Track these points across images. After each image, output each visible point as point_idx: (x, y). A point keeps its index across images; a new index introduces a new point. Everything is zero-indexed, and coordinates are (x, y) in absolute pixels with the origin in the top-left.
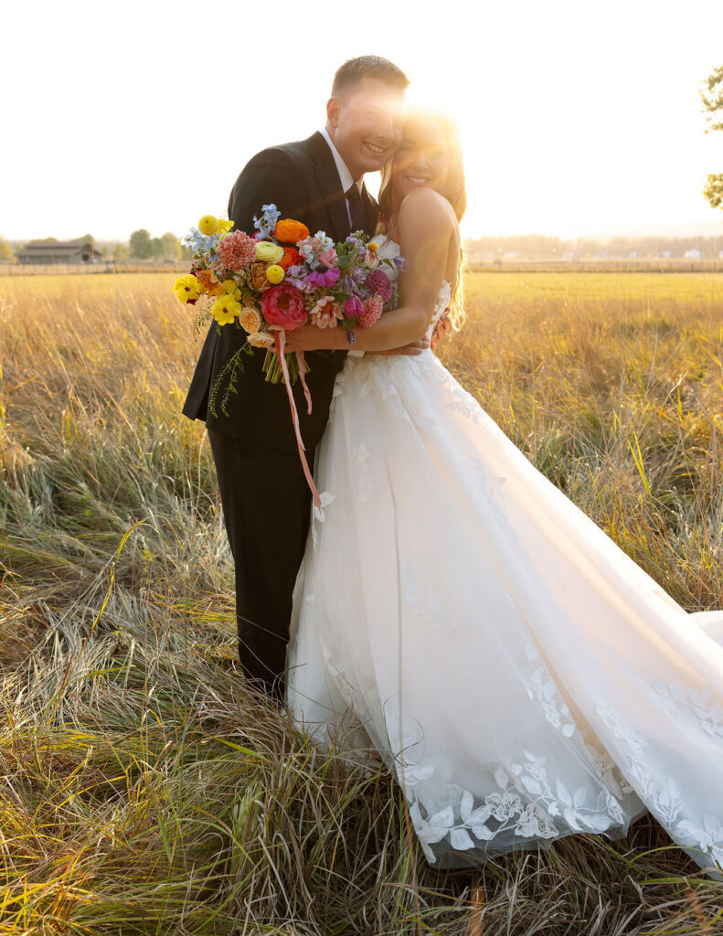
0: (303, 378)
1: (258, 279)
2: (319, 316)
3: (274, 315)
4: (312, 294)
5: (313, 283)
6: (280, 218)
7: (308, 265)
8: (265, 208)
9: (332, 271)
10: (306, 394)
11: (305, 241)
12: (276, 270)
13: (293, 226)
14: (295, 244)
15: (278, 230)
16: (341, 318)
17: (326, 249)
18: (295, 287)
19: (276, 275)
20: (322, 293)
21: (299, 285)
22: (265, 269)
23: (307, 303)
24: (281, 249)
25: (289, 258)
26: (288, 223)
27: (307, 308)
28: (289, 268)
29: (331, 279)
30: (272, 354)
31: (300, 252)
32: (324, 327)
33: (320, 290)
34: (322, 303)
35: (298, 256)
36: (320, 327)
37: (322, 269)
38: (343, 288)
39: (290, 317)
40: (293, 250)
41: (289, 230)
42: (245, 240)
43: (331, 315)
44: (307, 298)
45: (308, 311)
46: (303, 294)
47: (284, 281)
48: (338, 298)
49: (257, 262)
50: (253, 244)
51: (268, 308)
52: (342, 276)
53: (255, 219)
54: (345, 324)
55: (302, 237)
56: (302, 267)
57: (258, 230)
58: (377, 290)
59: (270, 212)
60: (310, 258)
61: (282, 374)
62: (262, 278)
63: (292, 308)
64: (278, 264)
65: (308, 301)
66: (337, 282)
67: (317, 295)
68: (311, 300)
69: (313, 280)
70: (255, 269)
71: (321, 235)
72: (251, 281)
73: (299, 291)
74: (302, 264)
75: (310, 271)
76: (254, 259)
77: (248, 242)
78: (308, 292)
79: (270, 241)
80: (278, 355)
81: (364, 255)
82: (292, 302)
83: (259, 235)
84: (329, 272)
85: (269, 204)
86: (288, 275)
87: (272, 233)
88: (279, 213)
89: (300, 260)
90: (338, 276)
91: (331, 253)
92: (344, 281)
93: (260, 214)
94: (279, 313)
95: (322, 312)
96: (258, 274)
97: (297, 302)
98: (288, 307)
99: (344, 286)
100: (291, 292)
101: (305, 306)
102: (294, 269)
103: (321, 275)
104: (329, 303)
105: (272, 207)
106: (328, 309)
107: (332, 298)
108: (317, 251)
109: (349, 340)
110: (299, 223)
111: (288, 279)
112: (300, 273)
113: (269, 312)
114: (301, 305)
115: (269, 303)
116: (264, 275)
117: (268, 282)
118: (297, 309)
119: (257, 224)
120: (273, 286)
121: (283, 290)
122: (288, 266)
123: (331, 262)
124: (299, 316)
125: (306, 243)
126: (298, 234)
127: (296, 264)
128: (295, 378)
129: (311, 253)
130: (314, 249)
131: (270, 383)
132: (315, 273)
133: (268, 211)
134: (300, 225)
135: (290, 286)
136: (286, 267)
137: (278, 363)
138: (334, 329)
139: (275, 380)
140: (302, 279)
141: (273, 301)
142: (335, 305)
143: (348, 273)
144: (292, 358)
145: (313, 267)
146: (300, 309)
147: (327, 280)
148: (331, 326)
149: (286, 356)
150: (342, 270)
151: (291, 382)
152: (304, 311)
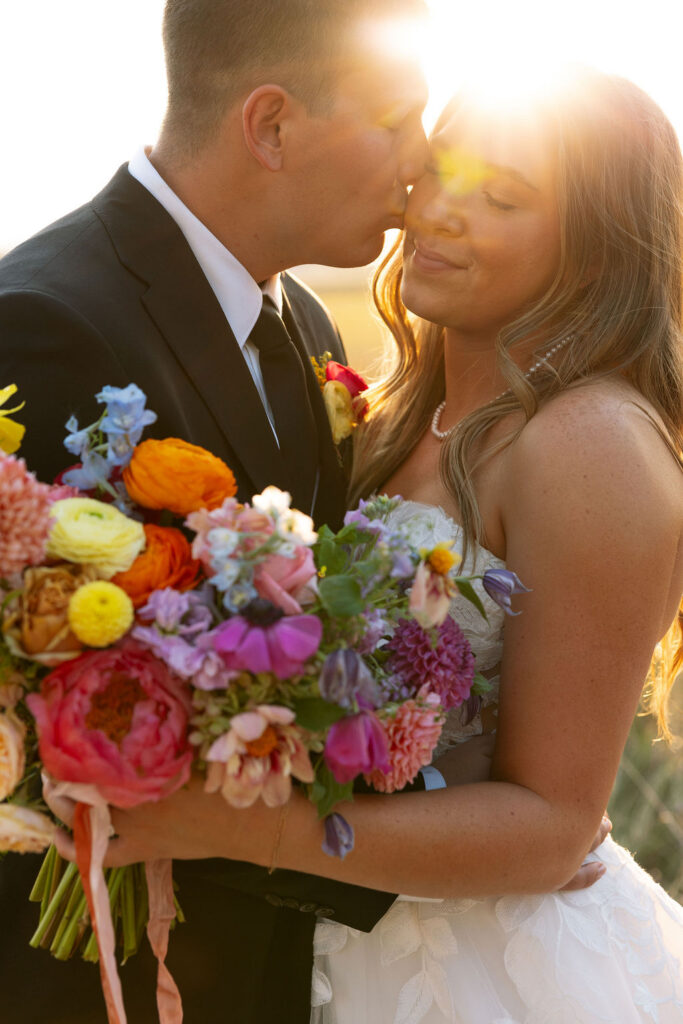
0: (160, 948)
1: (38, 621)
2: (233, 767)
3: (69, 751)
4: (219, 693)
5: (227, 657)
6: (151, 433)
7: (217, 596)
8: (108, 394)
9: (297, 624)
10: (161, 999)
11: (218, 513)
12: (103, 601)
13: (185, 461)
14: (184, 519)
15: (136, 469)
16: (307, 776)
17: (286, 551)
18: (163, 664)
19: (101, 618)
20: (253, 690)
21: (179, 658)
22: (71, 590)
23: (197, 721)
24: (136, 529)
25: (159, 560)
26: (174, 452)
27: (195, 739)
28: (152, 597)
29: (290, 650)
30: (64, 864)
31: (197, 549)
32: (247, 803)
33: (247, 679)
34: (248, 725)
35: (187, 558)
36: (233, 802)
37: (262, 614)
38: (328, 683)
39: (129, 767)
40: (171, 537)
41: (172, 474)
42: (18, 485)
43: (275, 766)
44: (197, 703)
45: (197, 751)
46: (189, 687)
47: (128, 635)
48: (308, 711)
49: (53, 562)
50: (43, 503)
51: (57, 726)
52: (328, 640)
53: (72, 424)
54: (318, 792)
55: (210, 500)
56: (195, 597)
57: (75, 461)
58: (429, 675)
59: (127, 409)
60: (225, 576)
61: (89, 930)
62: (52, 620)
63: (140, 734)
64: (116, 580)
65: (202, 712)
66: (312, 660)
67: (236, 699)
68: (213, 710)
69: (230, 647)
70: (38, 586)
71: (272, 500)
72: (18, 624)
73: (176, 677)
74: (197, 589)
75: (221, 614)
76: (38, 555)
77: (27, 494)
78: (204, 684)
79: (106, 498)
80: (83, 871)
81: (406, 583)
82: (144, 712)
83: (77, 476)
84: (284, 628)
85: (122, 385)
86: (141, 620)
87: (117, 475)
88: (150, 417)
89: (192, 574)
90: (314, 641)
91: (297, 564)
92: (333, 661)
93: (92, 412)
94: (89, 748)
95: (244, 759)
96: (44, 605)
97: (163, 712)
98: (128, 727)
99: (331, 676)
100: (147, 678)
101: (189, 729)
102: (169, 603)
103: (257, 634)
104: (273, 728)
105: (133, 395)
106: (268, 749)
107: (285, 715)
108: (256, 549)
109: (333, 842)
110: (208, 457)
111: (143, 634)
112: (186, 619)
113: (57, 741)
114: (174, 724)
115: (62, 706)
116: (61, 610)
117: (72, 635)
118: (158, 737)
119: (76, 438)
120: (87, 651)
121: (119, 666)
122: (150, 589)
123: (292, 591)
124: (160, 762)
125: (222, 523)
126: (200, 489)
127: (178, 586)
128: (131, 945)
129: (233, 556)
130: (245, 545)
131: (44, 952)
132: (237, 624)
133: (116, 403)
134: (212, 464)
135: (146, 657)
136: (139, 591)
137: (78, 892)
138: (281, 808)
139: (61, 948)
140: (189, 639)
141: (79, 703)
142: (293, 735)
143: (346, 635)
144: (130, 885)
145: (233, 603)
146: (166, 740)
147: (275, 654)
148: (270, 802)
149: (107, 874)
150: (331, 622)
151: (119, 953)
152: (182, 747)
